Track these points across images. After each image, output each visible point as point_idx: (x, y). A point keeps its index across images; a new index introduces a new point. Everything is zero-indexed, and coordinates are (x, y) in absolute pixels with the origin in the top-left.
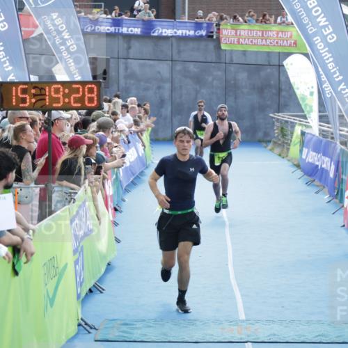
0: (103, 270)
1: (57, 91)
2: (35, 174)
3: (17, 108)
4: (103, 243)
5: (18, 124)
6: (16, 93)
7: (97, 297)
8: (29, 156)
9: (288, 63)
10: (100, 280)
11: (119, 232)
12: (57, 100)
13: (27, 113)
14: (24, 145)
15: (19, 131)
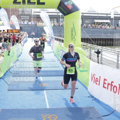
0: (21, 53)
1: (14, 31)
2: (12, 41)
3: (9, 33)
4: (20, 50)
5: (10, 35)
6: (9, 31)
7: (20, 56)
8: (11, 39)
9: (44, 28)
10: (20, 54)
11: (23, 49)
12: (14, 32)
13: (11, 34)
14: (11, 38)
15: (10, 36)
